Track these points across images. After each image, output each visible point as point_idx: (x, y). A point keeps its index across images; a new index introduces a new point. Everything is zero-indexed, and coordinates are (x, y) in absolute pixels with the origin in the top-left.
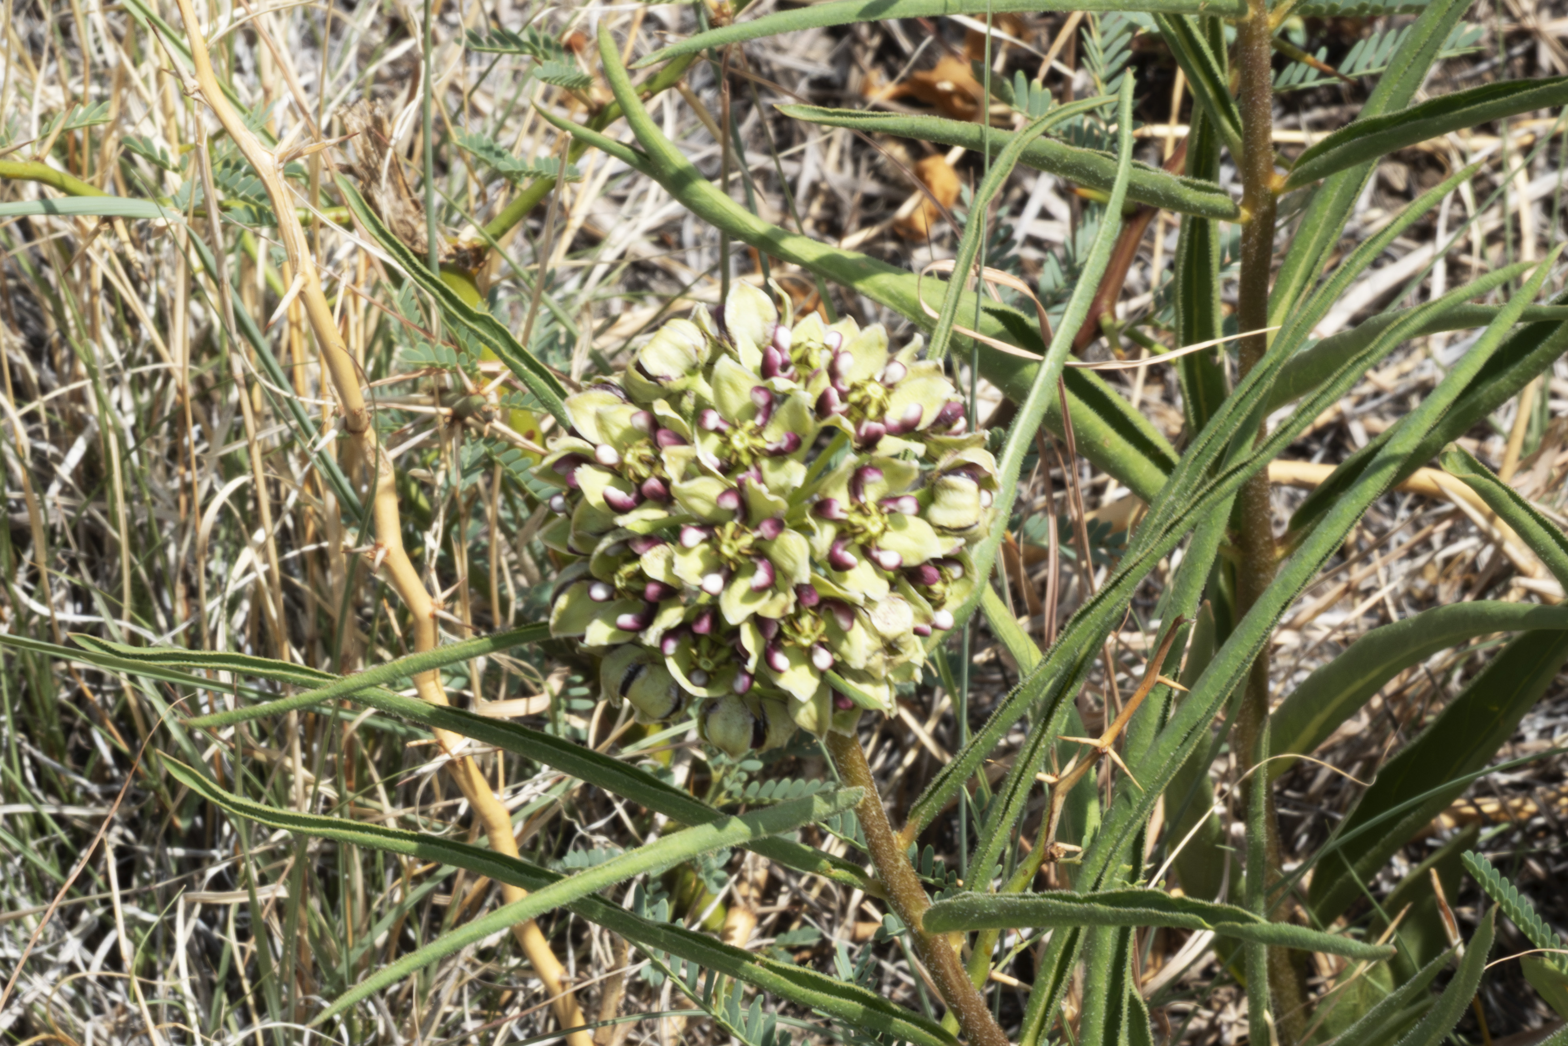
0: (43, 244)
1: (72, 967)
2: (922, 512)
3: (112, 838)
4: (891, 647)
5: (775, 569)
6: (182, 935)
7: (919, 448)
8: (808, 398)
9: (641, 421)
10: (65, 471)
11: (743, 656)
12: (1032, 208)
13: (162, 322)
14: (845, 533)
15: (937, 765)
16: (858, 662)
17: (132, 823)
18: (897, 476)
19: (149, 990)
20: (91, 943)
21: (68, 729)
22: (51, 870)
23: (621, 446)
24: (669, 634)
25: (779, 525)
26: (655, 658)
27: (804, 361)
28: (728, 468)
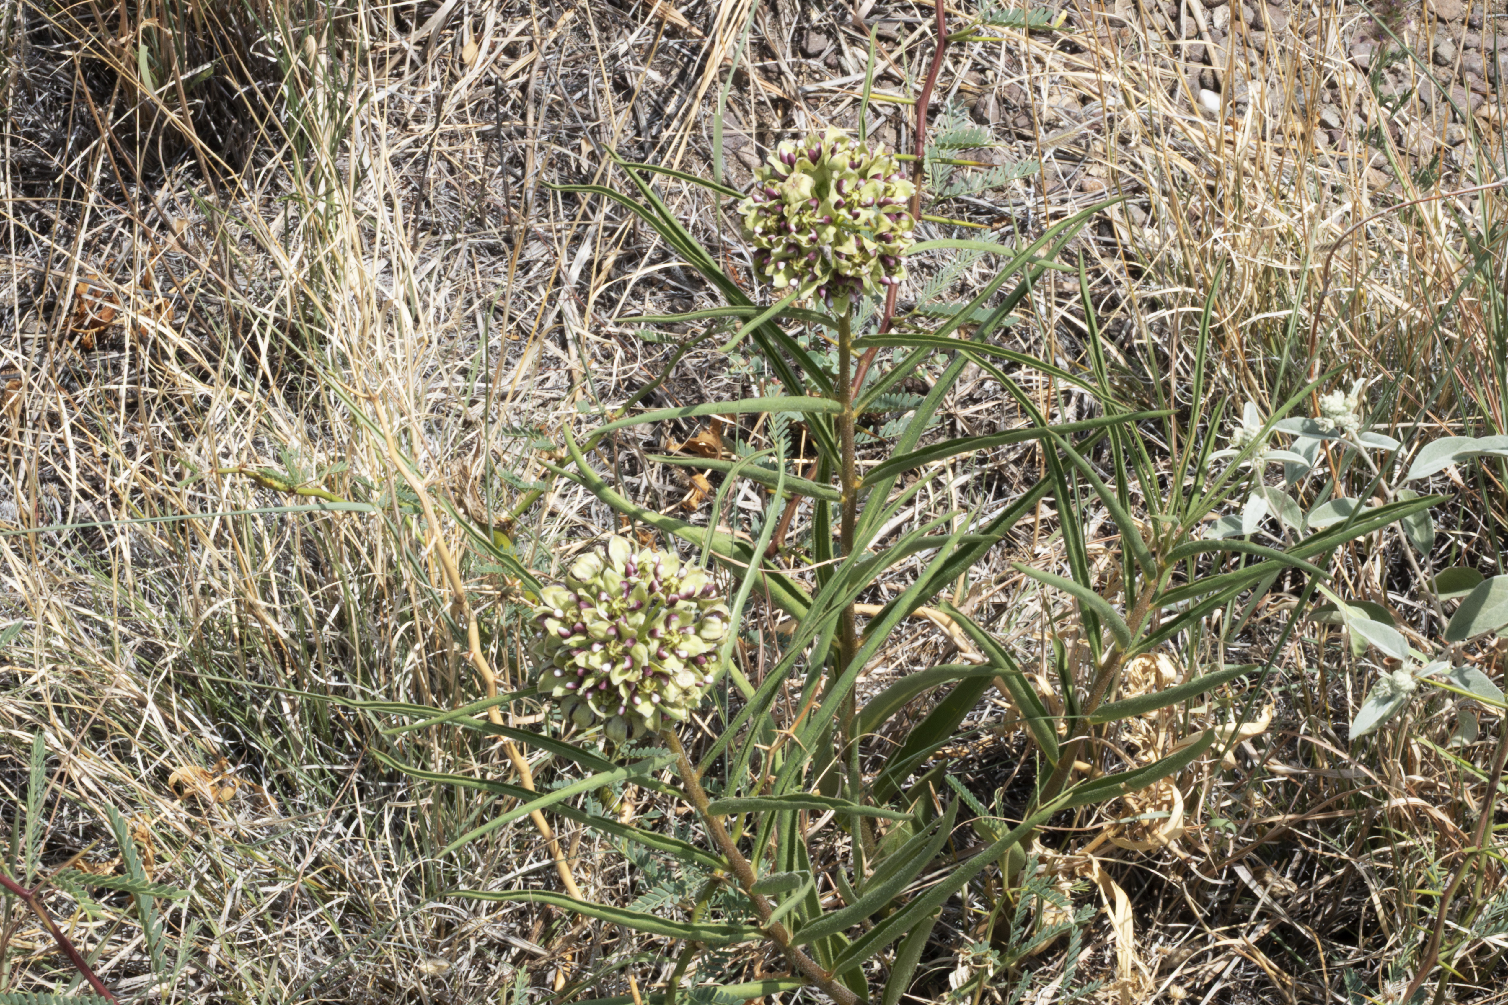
0: (318, 521)
1: (338, 836)
2: (697, 633)
3: (354, 778)
4: (686, 692)
5: (633, 660)
6: (387, 821)
7: (694, 605)
8: (645, 585)
9: (573, 598)
10: (330, 620)
11: (621, 699)
12: (741, 495)
13: (371, 553)
14: (663, 643)
15: (712, 740)
16: (671, 699)
17: (362, 771)
18: (685, 618)
19: (372, 844)
20: (347, 824)
21: (334, 731)
22: (328, 793)
23: (565, 609)
24: (589, 690)
25: (634, 641)
26: (583, 700)
27: (643, 569)
28: (611, 617)
